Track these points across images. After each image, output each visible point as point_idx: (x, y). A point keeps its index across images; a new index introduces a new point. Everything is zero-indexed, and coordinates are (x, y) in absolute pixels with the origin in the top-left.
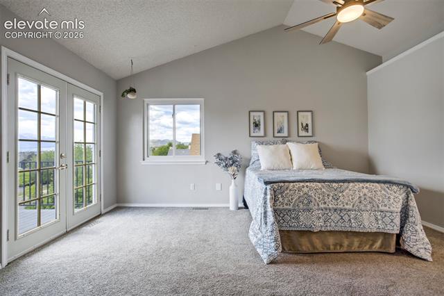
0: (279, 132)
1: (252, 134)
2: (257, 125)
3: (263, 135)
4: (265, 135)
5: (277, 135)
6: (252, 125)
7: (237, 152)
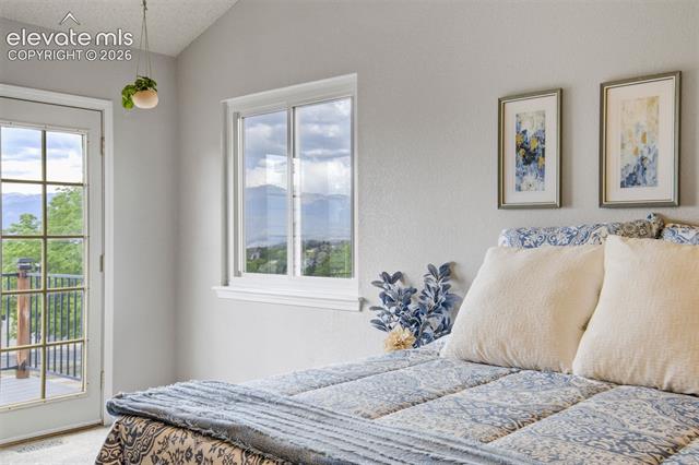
0: (631, 181)
1: (512, 197)
2: (530, 156)
3: (553, 198)
4: (564, 200)
5: (617, 194)
6: (511, 155)
7: (457, 271)
